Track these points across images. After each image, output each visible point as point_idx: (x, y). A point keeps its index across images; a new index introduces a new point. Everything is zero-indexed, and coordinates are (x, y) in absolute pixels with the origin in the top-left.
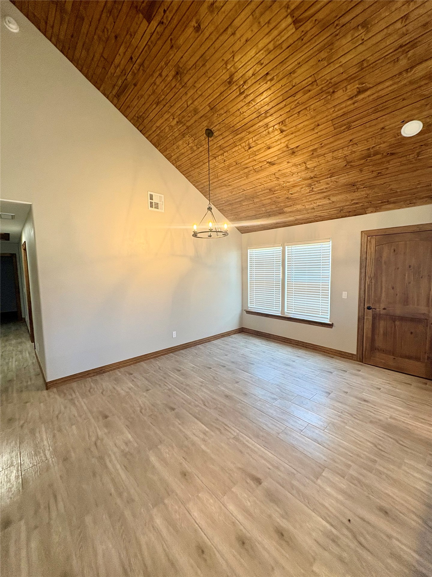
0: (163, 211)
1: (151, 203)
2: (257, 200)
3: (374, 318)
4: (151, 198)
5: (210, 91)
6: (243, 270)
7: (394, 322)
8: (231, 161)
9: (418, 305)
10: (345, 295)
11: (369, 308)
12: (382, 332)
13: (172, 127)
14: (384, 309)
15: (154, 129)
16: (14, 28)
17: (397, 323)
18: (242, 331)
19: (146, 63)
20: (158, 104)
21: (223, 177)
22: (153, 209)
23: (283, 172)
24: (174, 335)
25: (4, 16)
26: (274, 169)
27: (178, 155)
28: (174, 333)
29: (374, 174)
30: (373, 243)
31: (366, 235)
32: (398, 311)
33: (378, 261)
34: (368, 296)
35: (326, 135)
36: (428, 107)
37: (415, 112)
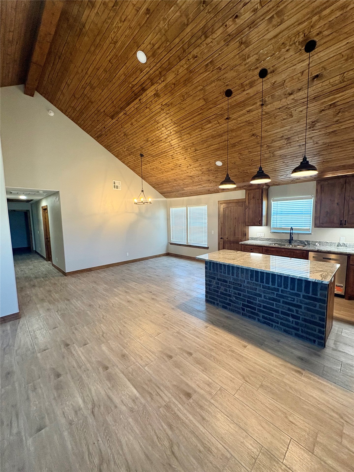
0: (121, 190)
1: (114, 186)
2: (170, 184)
3: (224, 243)
4: (114, 183)
5: (139, 142)
6: (168, 219)
8: (154, 166)
9: (238, 236)
10: (213, 232)
11: (222, 238)
12: (227, 246)
13: (124, 151)
14: (227, 238)
15: (115, 150)
16: (52, 114)
17: (232, 244)
18: (168, 254)
19: (111, 130)
20: (117, 143)
21: (152, 172)
22: (116, 189)
23: (178, 173)
24: (128, 255)
25: (48, 110)
26: (174, 172)
27: (128, 161)
28: (128, 253)
29: (214, 177)
30: (222, 206)
31: (220, 203)
32: (232, 239)
33: (224, 215)
34: (221, 233)
35: (191, 162)
36: (220, 158)
37: (217, 159)
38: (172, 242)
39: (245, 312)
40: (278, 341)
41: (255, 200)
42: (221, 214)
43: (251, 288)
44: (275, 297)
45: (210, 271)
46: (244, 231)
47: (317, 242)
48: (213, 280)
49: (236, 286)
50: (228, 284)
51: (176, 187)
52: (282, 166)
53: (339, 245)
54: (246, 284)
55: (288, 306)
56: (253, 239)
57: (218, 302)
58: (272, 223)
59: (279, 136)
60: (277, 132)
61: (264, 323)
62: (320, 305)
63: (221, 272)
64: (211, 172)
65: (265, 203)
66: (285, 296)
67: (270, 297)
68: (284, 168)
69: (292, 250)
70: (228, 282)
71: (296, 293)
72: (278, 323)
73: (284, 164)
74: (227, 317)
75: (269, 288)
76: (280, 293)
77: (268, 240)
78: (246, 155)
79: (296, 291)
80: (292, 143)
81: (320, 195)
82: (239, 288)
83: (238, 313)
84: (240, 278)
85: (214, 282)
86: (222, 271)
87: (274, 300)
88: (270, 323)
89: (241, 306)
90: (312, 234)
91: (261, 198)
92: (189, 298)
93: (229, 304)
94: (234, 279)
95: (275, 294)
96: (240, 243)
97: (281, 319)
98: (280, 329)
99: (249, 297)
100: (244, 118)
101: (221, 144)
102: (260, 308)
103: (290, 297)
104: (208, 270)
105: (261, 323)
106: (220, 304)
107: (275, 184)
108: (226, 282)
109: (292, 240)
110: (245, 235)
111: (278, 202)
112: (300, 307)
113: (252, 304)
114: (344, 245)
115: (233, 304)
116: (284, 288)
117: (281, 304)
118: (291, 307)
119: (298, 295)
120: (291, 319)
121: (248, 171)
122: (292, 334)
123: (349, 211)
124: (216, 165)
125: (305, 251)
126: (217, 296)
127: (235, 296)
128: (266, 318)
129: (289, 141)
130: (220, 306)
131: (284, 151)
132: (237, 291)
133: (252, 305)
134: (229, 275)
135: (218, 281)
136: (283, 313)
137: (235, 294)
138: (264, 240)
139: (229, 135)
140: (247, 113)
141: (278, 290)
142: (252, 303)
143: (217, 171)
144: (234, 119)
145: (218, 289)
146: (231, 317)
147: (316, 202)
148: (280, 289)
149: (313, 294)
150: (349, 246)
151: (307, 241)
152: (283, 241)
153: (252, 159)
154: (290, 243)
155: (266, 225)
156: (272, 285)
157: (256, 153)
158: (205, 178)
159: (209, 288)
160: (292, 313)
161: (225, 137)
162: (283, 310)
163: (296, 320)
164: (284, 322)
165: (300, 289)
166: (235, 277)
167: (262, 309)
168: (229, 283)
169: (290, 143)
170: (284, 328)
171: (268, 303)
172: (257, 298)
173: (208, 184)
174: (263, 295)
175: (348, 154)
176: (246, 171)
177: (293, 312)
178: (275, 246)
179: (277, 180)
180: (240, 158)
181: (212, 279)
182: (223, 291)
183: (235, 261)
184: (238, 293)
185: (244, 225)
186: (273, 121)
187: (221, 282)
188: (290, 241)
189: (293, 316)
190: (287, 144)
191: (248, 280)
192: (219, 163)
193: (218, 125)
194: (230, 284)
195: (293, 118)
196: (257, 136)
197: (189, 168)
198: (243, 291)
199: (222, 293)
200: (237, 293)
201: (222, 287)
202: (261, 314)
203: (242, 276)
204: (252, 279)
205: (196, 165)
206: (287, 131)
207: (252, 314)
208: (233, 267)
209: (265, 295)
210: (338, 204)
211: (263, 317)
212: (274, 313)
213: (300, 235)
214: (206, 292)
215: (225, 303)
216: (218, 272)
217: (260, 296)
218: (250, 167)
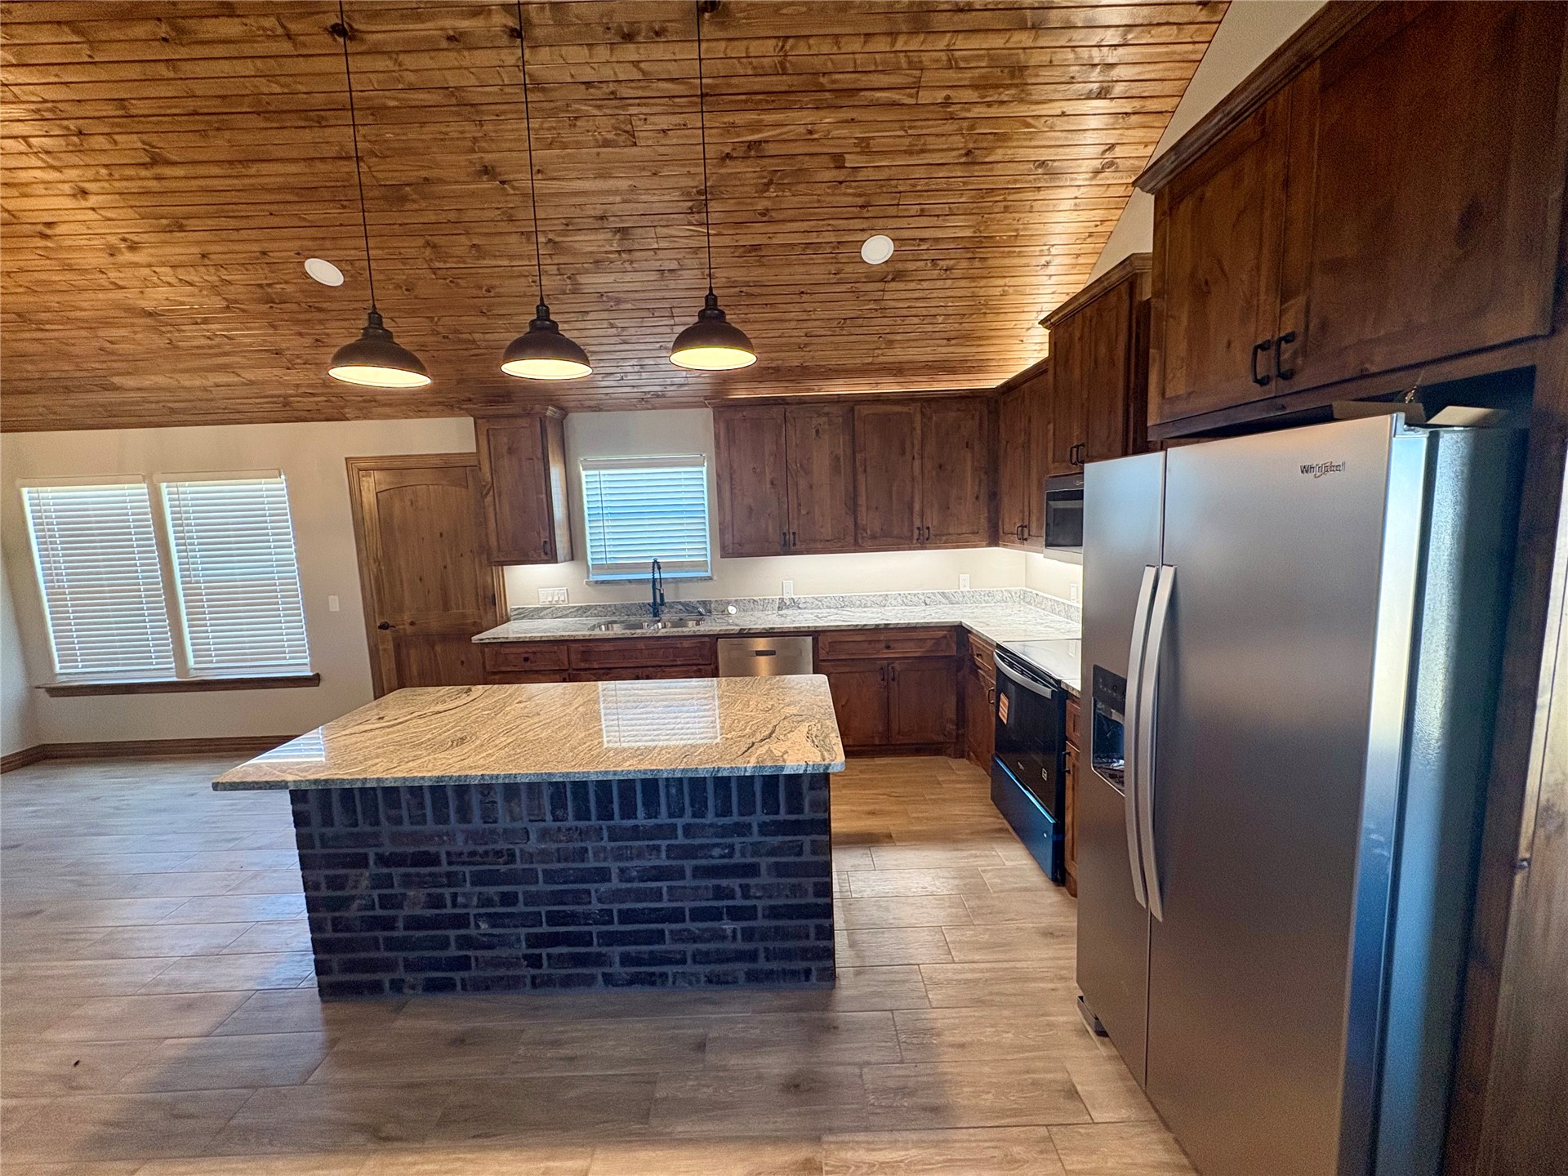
3: (398, 647)
7: (433, 648)
9: (464, 608)
10: (334, 604)
11: (384, 627)
12: (415, 673)
14: (412, 624)
17: (438, 647)
23: (39, 276)
29: (308, 341)
30: (370, 485)
31: (356, 467)
32: (435, 622)
33: (386, 525)
34: (380, 601)
35: (127, 224)
36: (328, 244)
37: (310, 243)
38: (62, 681)
39: (545, 970)
40: (701, 1046)
41: (520, 460)
42: (367, 517)
43: (562, 856)
44: (663, 861)
45: (329, 831)
46: (485, 588)
47: (729, 603)
48: (352, 872)
49: (487, 867)
50: (444, 868)
51: (49, 366)
52: (605, 340)
53: (782, 605)
54: (534, 845)
55: (711, 882)
56: (525, 614)
57: (400, 973)
58: (589, 550)
59: (592, 213)
60: (584, 193)
61: (633, 981)
62: (813, 842)
63: (398, 821)
64: (283, 311)
65: (556, 473)
66: (702, 847)
67: (645, 869)
68: (612, 348)
69: (668, 641)
70: (443, 857)
71: (737, 824)
72: (683, 962)
73: (614, 331)
74: (460, 1041)
75: (636, 833)
76: (681, 840)
77: (583, 611)
78: (461, 260)
79: (735, 818)
80: (638, 255)
81: (727, 453)
82: (503, 868)
83: (512, 984)
84: (504, 822)
85: (362, 883)
86: (405, 813)
87: (660, 874)
88: (653, 974)
89: (523, 949)
90: (715, 578)
91: (540, 455)
92: (197, 1023)
93: (462, 964)
94: (471, 836)
95: (664, 848)
96: (475, 638)
97: (695, 940)
98: (692, 980)
99: (558, 897)
100: (432, 64)
101: (321, 167)
102: (610, 928)
103: (717, 845)
104: (316, 828)
105: (619, 989)
106: (410, 978)
107: (587, 403)
108: (433, 860)
109: (662, 603)
110: (491, 604)
111: (602, 472)
112: (751, 870)
113: (574, 923)
114: (795, 604)
115: (479, 953)
116: (694, 816)
117: (689, 882)
118: (724, 882)
119: (742, 829)
120: (728, 926)
121: (477, 336)
122: (735, 982)
123: (799, 505)
124: (306, 275)
125: (707, 639)
126: (391, 944)
127: (489, 915)
128: (637, 961)
129: (627, 245)
130: (413, 987)
131: (611, 278)
132: (492, 891)
133: (571, 929)
134: (446, 821)
135: (385, 870)
136: (698, 915)
137: (487, 902)
138: (566, 616)
139: (363, 131)
140: (444, 44)
141: (670, 831)
142: (571, 918)
143: (320, 310)
144: (376, 51)
145: (393, 907)
146: (478, 1023)
147: (718, 476)
148: (680, 822)
149: (790, 812)
150: (805, 606)
151: (704, 603)
152: (634, 610)
153: (488, 282)
154: (655, 615)
155: (569, 557)
156: (649, 816)
157: (506, 263)
158: (251, 335)
159: (334, 919)
160: (730, 903)
161: (339, 136)
162: (698, 904)
163: (745, 924)
164: (703, 947)
165: (747, 808)
166: (477, 822)
167: (616, 927)
168: (450, 863)
169: (630, 251)
170: (708, 968)
171: (640, 896)
172: (592, 887)
173: (276, 371)
174: (614, 867)
175: (788, 333)
176: (468, 336)
177: (733, 898)
178: (610, 634)
179: (591, 391)
180: (434, 270)
181: (345, 866)
182: (418, 911)
183: (466, 748)
184: (503, 895)
185: (485, 562)
186: (567, 135)
187: (402, 870)
188: (656, 608)
189: (735, 914)
190: (619, 252)
191: (542, 824)
192: (325, 272)
193: (286, 47)
194: (453, 868)
195: (635, 149)
196: (503, 182)
197: (120, 259)
198: (529, 877)
199: (415, 923)
200: (496, 898)
201: (411, 893)
202: (616, 951)
203: (511, 812)
204: (559, 813)
205: (174, 252)
206: (618, 199)
207: (576, 966)
208: (462, 789)
209: (622, 864)
210: (772, 483)
211: (626, 960)
212: (667, 927)
213: (681, 585)
214: (318, 946)
215: (435, 965)
216: (377, 823)
217: (603, 875)
218: (484, 320)
